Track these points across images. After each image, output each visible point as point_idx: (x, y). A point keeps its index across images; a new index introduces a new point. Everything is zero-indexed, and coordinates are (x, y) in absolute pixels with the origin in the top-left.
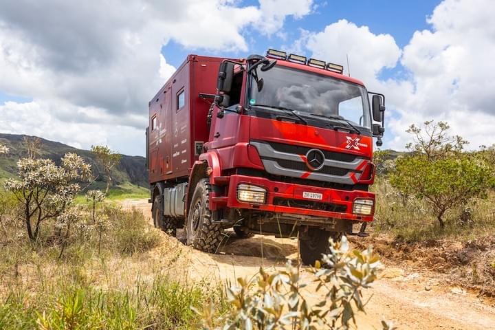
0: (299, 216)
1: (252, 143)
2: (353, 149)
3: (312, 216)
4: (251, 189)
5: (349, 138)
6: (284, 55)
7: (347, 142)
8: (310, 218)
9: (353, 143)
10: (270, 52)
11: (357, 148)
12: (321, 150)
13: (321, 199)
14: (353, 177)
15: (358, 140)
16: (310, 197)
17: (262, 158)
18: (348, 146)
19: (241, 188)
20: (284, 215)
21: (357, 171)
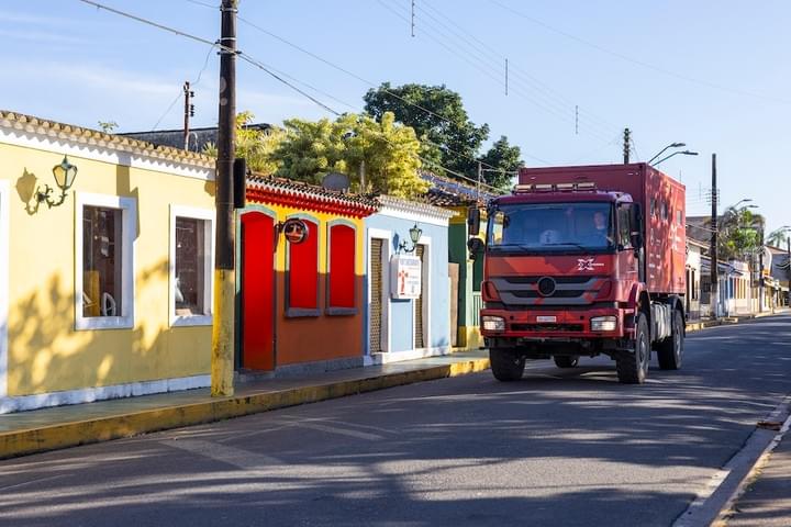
1: (490, 280)
2: (586, 270)
5: (580, 261)
7: (579, 265)
11: (591, 269)
12: (551, 276)
13: (555, 321)
14: (588, 297)
15: (591, 260)
16: (543, 321)
18: (580, 269)
21: (592, 291)
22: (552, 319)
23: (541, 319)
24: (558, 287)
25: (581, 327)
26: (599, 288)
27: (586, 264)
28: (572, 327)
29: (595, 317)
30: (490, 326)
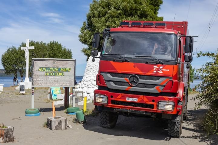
1: (101, 74)
2: (158, 72)
4: (101, 97)
5: (155, 67)
7: (154, 69)
11: (161, 72)
12: (137, 75)
13: (137, 101)
14: (158, 89)
15: (162, 67)
16: (130, 100)
17: (106, 81)
18: (155, 72)
19: (96, 96)
21: (161, 85)
22: (135, 100)
23: (129, 99)
24: (141, 81)
25: (152, 106)
26: (165, 84)
27: (158, 69)
28: (147, 106)
29: (161, 101)
30: (99, 100)
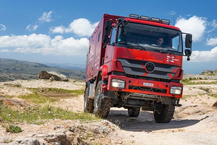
0: (142, 94)
1: (118, 60)
2: (170, 62)
3: (148, 94)
4: (118, 81)
5: (168, 57)
6: (137, 16)
7: (167, 58)
8: (147, 95)
9: (170, 59)
10: (131, 15)
11: (173, 61)
12: (153, 62)
13: (153, 86)
15: (173, 57)
16: (147, 85)
17: (123, 66)
18: (168, 61)
19: (113, 81)
20: (134, 94)
24: (156, 69)
25: (165, 91)
26: (175, 72)
29: (172, 86)
